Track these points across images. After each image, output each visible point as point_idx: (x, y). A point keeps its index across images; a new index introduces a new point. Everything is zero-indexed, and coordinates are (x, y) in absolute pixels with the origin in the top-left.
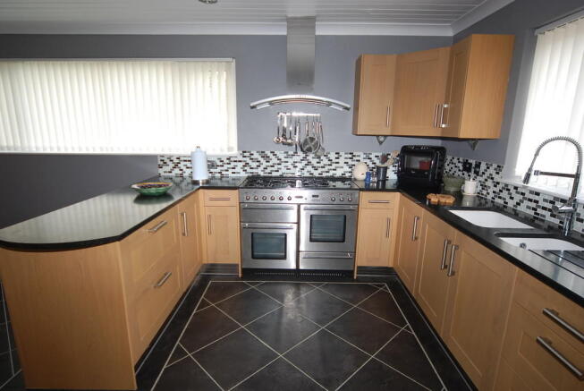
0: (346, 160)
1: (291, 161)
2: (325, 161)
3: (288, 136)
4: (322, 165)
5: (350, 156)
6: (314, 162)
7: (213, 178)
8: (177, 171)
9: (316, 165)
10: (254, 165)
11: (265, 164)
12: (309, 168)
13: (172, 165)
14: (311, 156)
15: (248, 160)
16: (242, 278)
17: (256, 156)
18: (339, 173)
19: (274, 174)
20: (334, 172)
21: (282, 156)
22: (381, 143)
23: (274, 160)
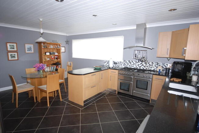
0: (155, 65)
1: (137, 64)
2: (148, 65)
3: (137, 57)
4: (147, 66)
5: (157, 64)
6: (144, 65)
7: (116, 67)
8: (108, 64)
9: (145, 66)
10: (127, 64)
11: (130, 64)
12: (143, 66)
13: (107, 63)
14: (143, 63)
15: (125, 63)
16: (117, 94)
17: (128, 62)
18: (152, 69)
19: (132, 67)
20: (151, 68)
21: (135, 62)
22: (169, 60)
23: (132, 63)
